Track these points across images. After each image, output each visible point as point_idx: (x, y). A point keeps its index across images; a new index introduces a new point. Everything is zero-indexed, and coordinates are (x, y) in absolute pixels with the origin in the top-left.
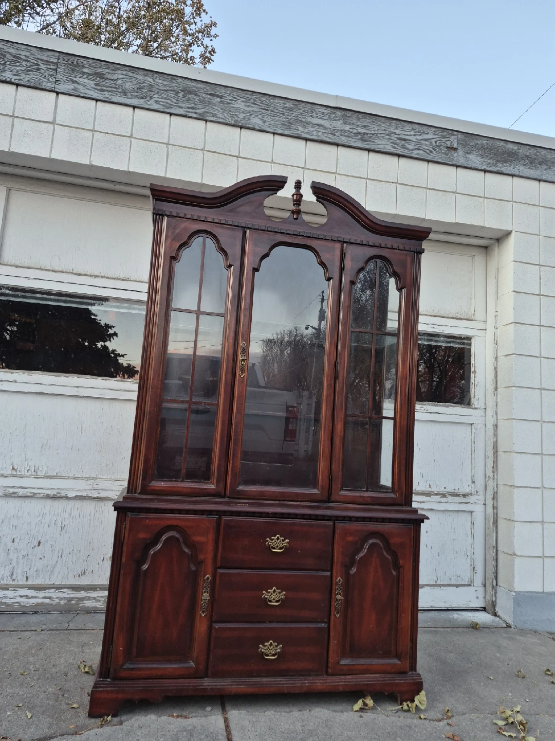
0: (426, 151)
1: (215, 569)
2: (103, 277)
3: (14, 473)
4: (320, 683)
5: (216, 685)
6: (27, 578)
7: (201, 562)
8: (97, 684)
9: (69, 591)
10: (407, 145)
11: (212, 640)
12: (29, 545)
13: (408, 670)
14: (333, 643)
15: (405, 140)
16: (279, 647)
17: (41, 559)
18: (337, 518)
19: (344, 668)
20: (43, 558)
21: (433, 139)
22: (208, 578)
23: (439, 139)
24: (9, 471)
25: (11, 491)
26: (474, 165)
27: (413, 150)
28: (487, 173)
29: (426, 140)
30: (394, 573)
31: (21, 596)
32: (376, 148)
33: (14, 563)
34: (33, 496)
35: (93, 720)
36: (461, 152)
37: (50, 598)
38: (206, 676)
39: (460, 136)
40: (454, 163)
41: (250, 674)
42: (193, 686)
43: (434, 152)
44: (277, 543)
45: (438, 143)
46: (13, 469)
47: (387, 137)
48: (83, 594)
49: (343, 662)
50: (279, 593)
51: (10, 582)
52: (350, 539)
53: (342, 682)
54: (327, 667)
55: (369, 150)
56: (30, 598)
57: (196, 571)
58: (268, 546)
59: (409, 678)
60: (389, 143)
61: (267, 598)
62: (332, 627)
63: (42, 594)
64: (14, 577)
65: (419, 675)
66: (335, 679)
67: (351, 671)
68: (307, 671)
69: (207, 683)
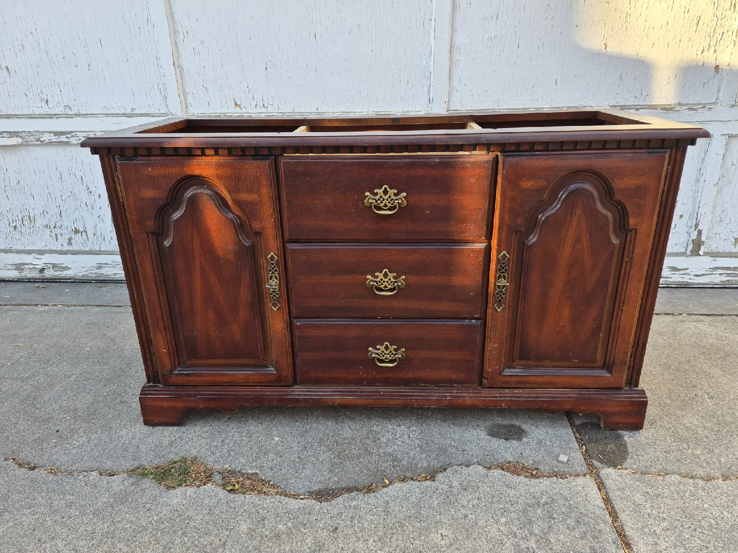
1: (283, 244)
4: (468, 397)
5: (311, 395)
7: (258, 234)
8: (146, 390)
11: (295, 341)
13: (624, 383)
14: (492, 346)
16: (399, 351)
19: (508, 379)
22: (272, 258)
30: (615, 241)
38: (295, 382)
41: (359, 382)
42: (278, 395)
49: (507, 372)
50: (395, 278)
52: (528, 184)
53: (507, 397)
54: (482, 376)
57: (253, 247)
58: (368, 205)
59: (625, 396)
61: (373, 285)
62: (489, 325)
65: (643, 392)
66: (496, 393)
67: (520, 384)
68: (449, 383)
69: (298, 391)
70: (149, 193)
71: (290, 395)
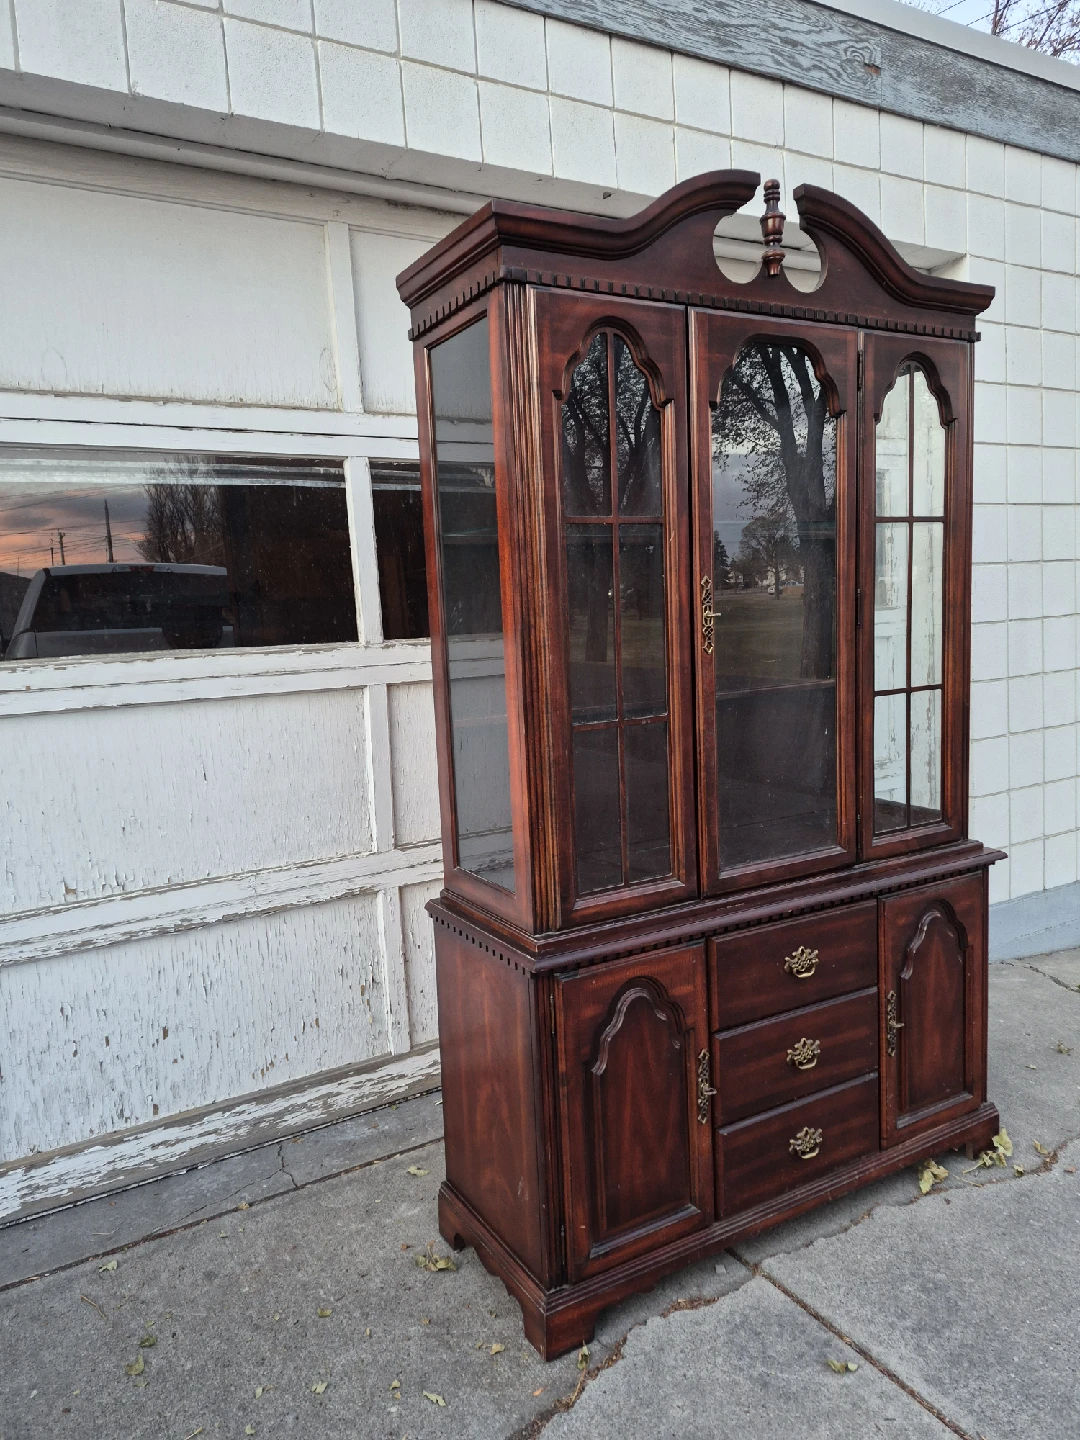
0: (831, 71)
1: (711, 1035)
2: (182, 401)
3: (71, 898)
4: (872, 1166)
5: (733, 1229)
6: (156, 1107)
7: (689, 1031)
9: (252, 1107)
10: (797, 56)
11: (721, 1159)
12: (143, 1041)
13: (978, 1104)
14: (889, 1098)
15: (794, 44)
16: (817, 1133)
17: (175, 1061)
18: (881, 892)
19: (901, 1131)
20: (180, 1059)
21: (841, 42)
22: (704, 1057)
23: (851, 44)
24: (59, 897)
25: (78, 939)
26: (906, 109)
27: (808, 70)
28: (926, 127)
29: (829, 45)
30: (960, 960)
31: (154, 1147)
32: (743, 62)
33: (121, 1086)
34: (130, 939)
35: (558, 1364)
36: (886, 77)
37: (215, 1131)
38: (717, 1218)
39: (884, 38)
40: (878, 102)
41: (780, 1192)
42: (701, 1244)
43: (844, 76)
44: (803, 960)
45: (848, 53)
46: (68, 891)
47: (763, 35)
48: (280, 1104)
49: (901, 1124)
50: (812, 1045)
51: (121, 1125)
52: (902, 921)
53: (901, 1155)
54: (880, 1138)
55: (732, 67)
56: (173, 1145)
57: (684, 1049)
58: (788, 971)
59: (981, 1115)
60: (767, 51)
61: (794, 1060)
62: (884, 1075)
63: (197, 1130)
64: (127, 1114)
65: (992, 1106)
66: (893, 1153)
68: (857, 1156)
69: (720, 1230)
70: (589, 1012)
71: (714, 1238)
